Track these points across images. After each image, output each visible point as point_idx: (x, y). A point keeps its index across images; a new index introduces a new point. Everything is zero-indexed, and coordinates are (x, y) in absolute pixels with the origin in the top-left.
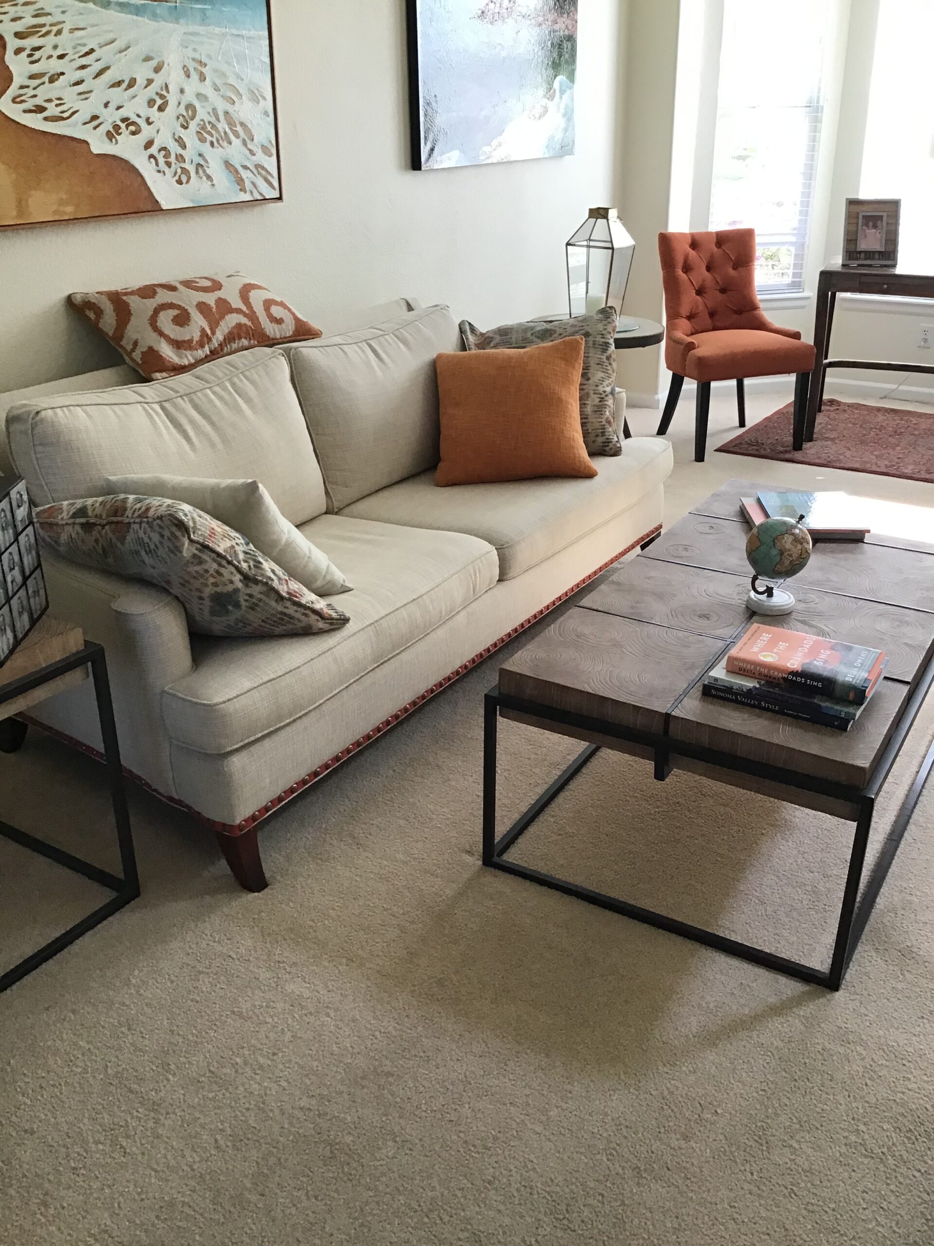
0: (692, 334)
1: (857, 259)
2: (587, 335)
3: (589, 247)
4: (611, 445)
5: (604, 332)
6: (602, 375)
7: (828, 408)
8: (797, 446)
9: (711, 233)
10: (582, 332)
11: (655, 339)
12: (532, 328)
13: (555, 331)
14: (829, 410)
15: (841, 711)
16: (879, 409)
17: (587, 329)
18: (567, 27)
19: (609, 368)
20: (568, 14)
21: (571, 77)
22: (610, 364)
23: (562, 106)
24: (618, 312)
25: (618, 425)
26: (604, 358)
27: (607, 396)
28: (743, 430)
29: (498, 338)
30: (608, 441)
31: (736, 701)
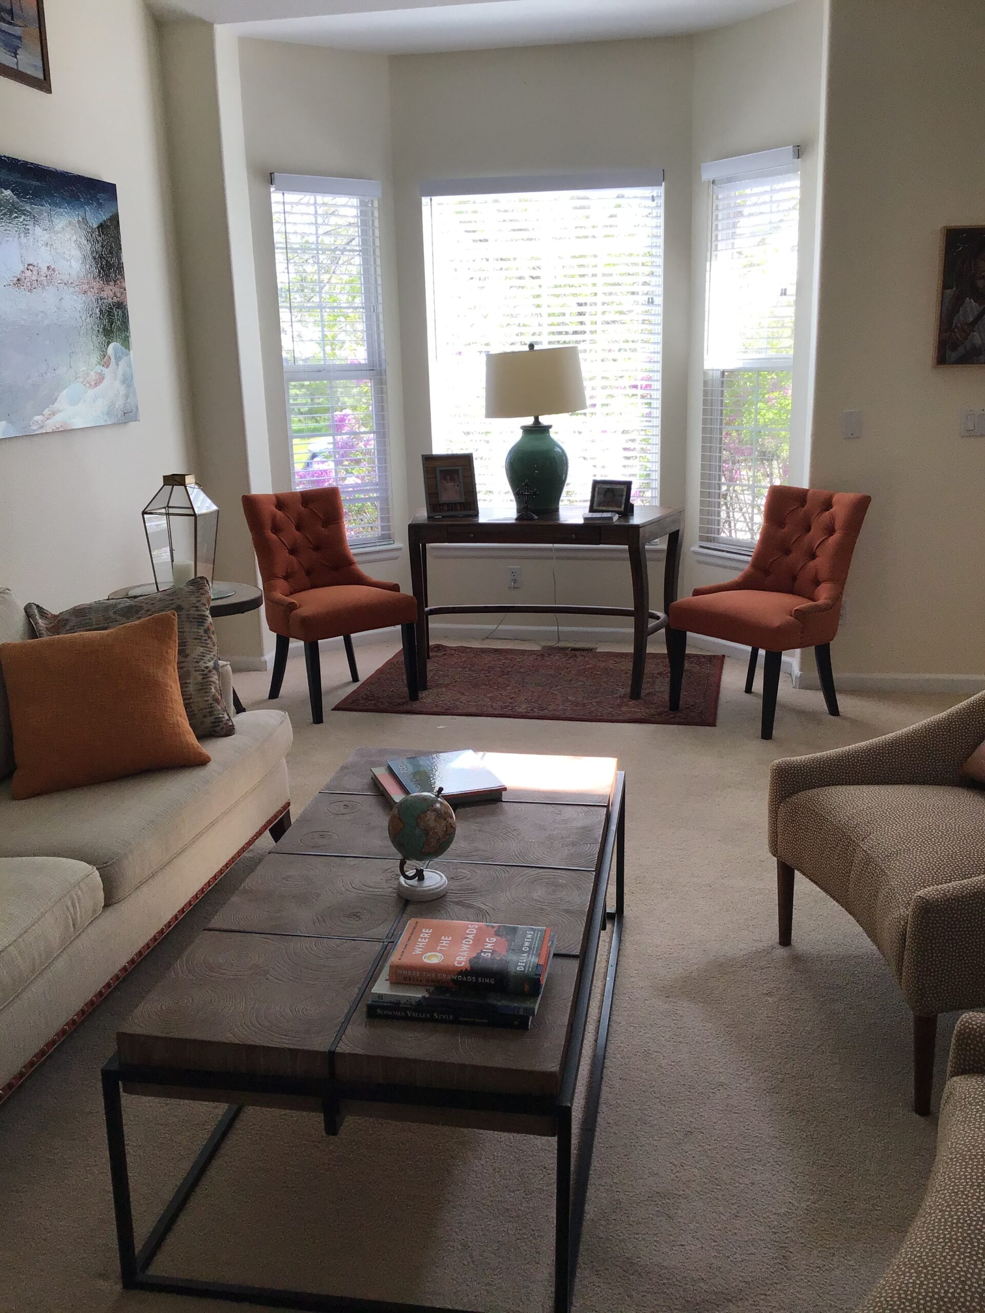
0: (291, 594)
1: (440, 511)
2: (179, 608)
3: (168, 514)
4: (222, 725)
5: (198, 604)
6: (202, 649)
7: (434, 654)
8: (414, 697)
9: (296, 493)
10: (174, 606)
11: (254, 604)
12: (115, 605)
13: (142, 608)
14: (437, 656)
15: (519, 1008)
16: (483, 651)
17: (179, 602)
18: (115, 295)
19: (209, 642)
20: (115, 282)
21: (126, 342)
22: (210, 637)
23: (120, 371)
24: (209, 579)
25: (228, 702)
26: (202, 632)
27: (210, 671)
28: (358, 684)
29: (74, 621)
30: (218, 720)
31: (406, 1018)
